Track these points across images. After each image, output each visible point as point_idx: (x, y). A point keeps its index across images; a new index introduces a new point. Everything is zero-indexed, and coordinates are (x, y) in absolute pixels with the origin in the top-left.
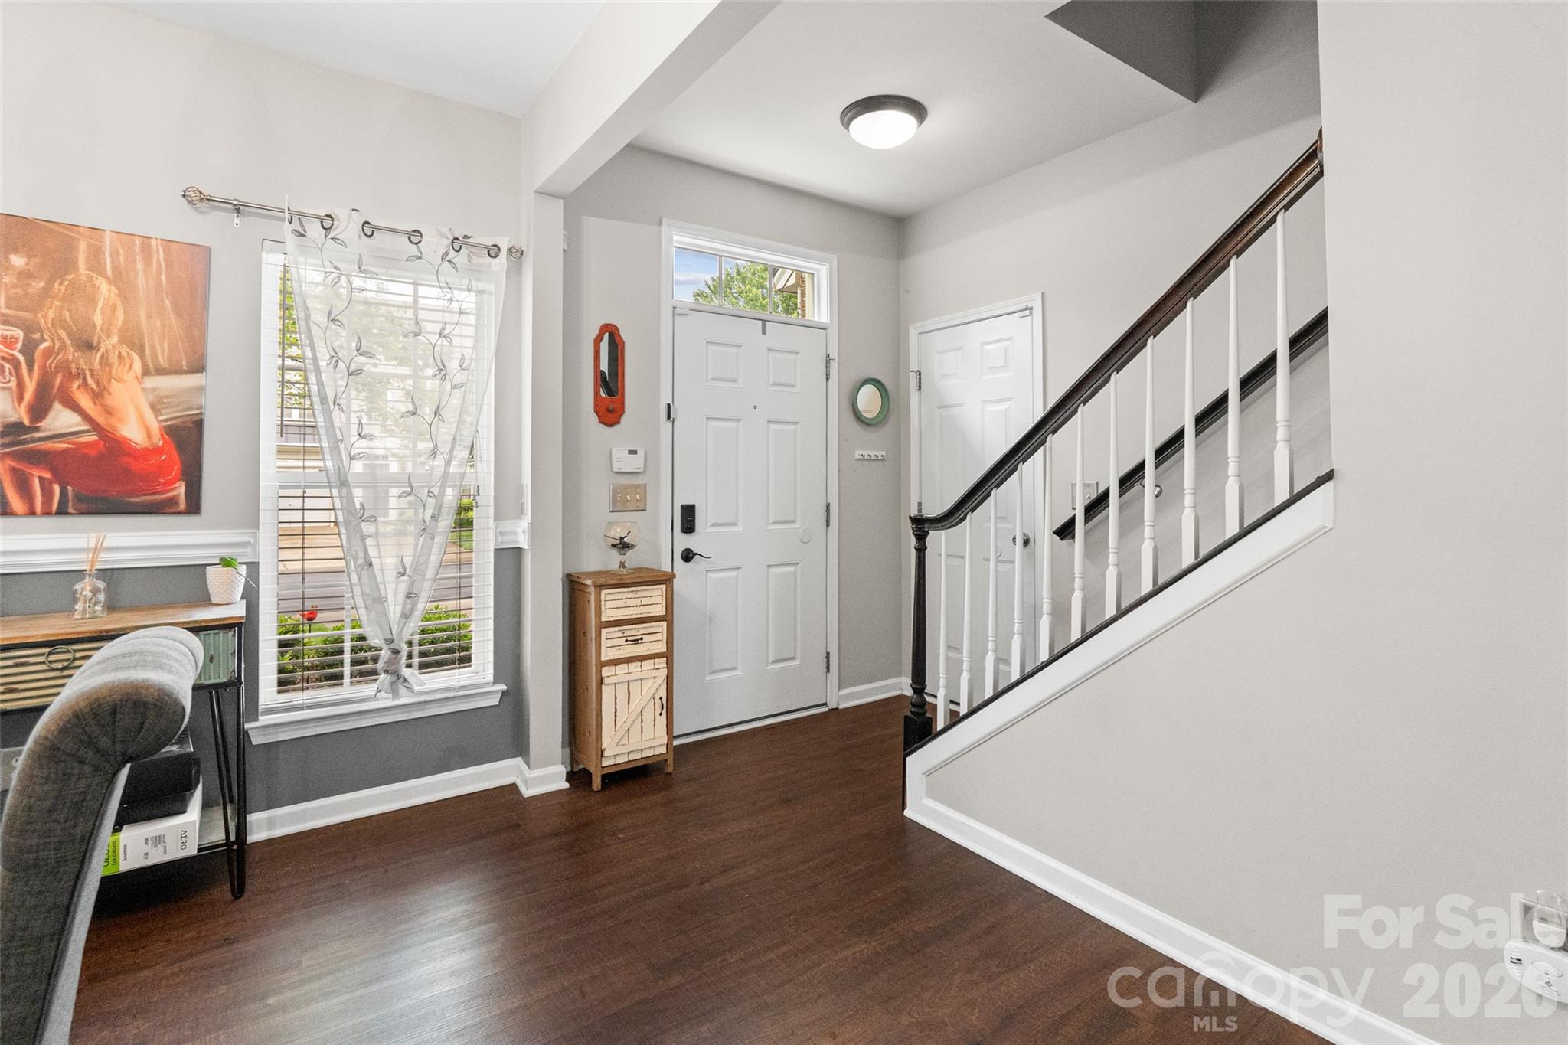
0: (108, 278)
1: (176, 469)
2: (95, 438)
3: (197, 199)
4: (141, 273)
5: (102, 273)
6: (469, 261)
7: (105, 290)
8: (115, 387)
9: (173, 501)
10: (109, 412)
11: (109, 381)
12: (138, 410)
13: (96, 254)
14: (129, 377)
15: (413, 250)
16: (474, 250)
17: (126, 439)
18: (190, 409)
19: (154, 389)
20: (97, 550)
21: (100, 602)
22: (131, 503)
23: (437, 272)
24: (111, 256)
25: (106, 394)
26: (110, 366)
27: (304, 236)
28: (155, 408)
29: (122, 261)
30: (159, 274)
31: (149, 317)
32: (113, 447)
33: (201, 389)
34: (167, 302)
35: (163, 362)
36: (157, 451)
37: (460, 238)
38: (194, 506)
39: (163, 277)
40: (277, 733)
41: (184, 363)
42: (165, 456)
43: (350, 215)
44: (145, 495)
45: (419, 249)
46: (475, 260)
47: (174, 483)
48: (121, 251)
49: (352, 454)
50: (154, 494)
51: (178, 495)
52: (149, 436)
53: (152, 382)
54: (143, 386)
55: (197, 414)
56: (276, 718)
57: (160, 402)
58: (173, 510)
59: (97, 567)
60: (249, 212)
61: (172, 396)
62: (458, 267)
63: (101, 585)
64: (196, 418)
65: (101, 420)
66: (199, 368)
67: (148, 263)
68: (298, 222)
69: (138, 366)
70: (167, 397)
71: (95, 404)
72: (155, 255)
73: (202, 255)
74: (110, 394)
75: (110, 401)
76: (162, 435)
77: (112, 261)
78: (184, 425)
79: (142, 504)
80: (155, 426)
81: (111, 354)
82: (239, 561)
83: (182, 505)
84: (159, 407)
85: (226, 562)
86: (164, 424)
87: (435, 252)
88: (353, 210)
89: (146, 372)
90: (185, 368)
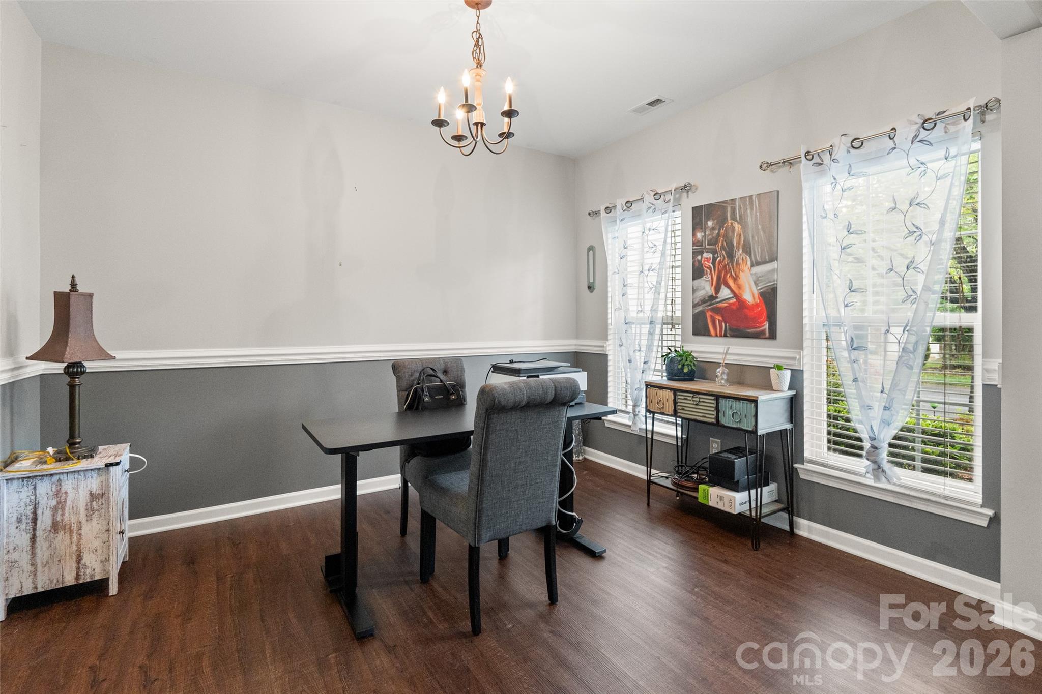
0: (738, 222)
1: (765, 314)
2: (735, 300)
3: (766, 166)
4: (749, 214)
5: (736, 219)
6: (946, 132)
7: (737, 227)
8: (741, 275)
9: (763, 332)
10: (739, 287)
11: (739, 272)
12: (750, 285)
13: (733, 212)
14: (746, 269)
15: (891, 144)
16: (950, 120)
17: (745, 300)
18: (770, 282)
19: (755, 273)
21: (724, 379)
22: (749, 333)
23: (908, 155)
24: (739, 209)
25: (738, 278)
26: (739, 264)
27: (821, 164)
28: (756, 284)
29: (742, 212)
30: (756, 212)
31: (753, 237)
32: (741, 304)
33: (776, 272)
34: (760, 227)
35: (759, 259)
36: (757, 305)
37: (934, 118)
38: (773, 336)
39: (758, 214)
40: (813, 476)
41: (767, 258)
42: (760, 308)
43: (841, 139)
44: (753, 328)
45: (894, 142)
46: (952, 129)
47: (764, 322)
48: (742, 206)
49: (845, 304)
50: (756, 328)
51: (765, 329)
52: (754, 298)
53: (756, 269)
54: (752, 272)
55: (772, 285)
56: (814, 467)
57: (758, 280)
58: (764, 337)
59: (726, 362)
60: (796, 161)
61: (762, 276)
62: (932, 142)
63: (726, 370)
64: (772, 287)
65: (736, 291)
66: (774, 258)
67: (752, 209)
68: (818, 157)
69: (749, 263)
70: (760, 277)
71: (735, 284)
72: (754, 204)
73: (775, 195)
74: (739, 278)
75: (740, 281)
76: (759, 297)
77: (739, 213)
78: (767, 291)
79: (752, 333)
80: (756, 292)
81: (740, 259)
82: (784, 367)
83: (767, 334)
84: (757, 282)
85: (779, 367)
86: (759, 291)
87: (906, 139)
88: (842, 136)
89: (752, 266)
90: (767, 260)
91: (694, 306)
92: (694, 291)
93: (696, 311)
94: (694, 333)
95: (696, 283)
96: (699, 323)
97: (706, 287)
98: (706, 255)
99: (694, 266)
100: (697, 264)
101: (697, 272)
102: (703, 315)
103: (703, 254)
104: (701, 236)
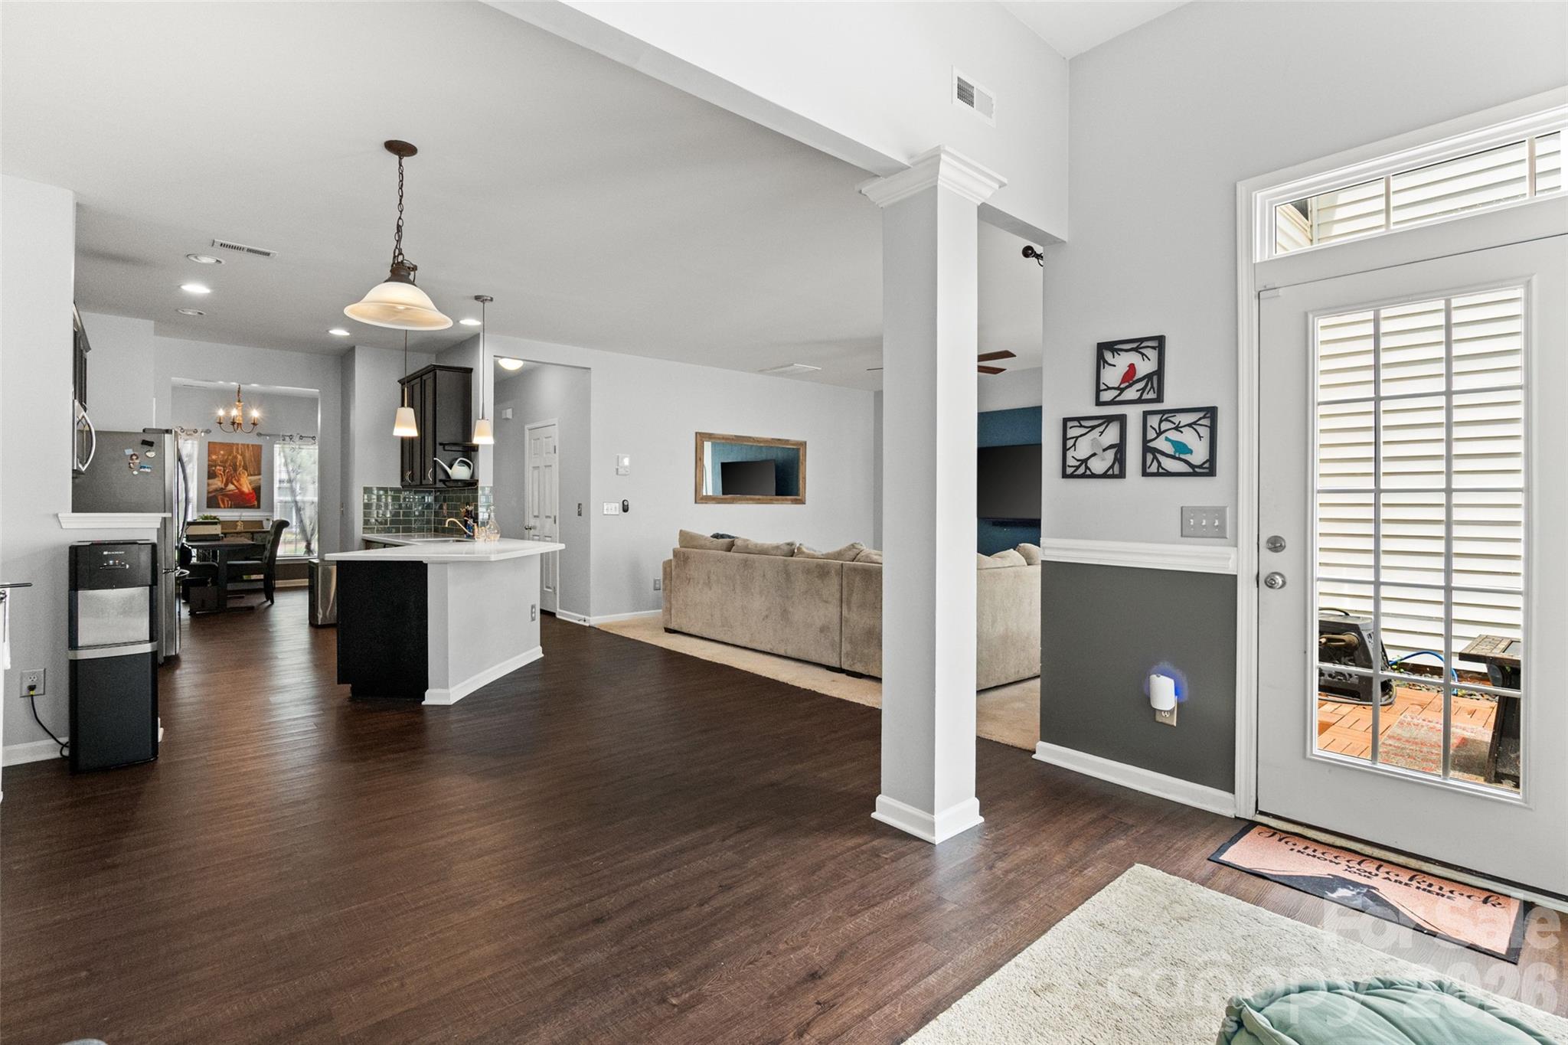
0: (240, 454)
1: (255, 498)
2: (238, 491)
5: (238, 453)
7: (239, 457)
8: (242, 479)
9: (254, 505)
10: (241, 485)
11: (240, 478)
12: (247, 484)
13: (237, 449)
14: (244, 477)
17: (245, 491)
20: (240, 516)
22: (247, 506)
25: (239, 481)
26: (241, 474)
27: (284, 440)
28: (250, 484)
32: (242, 493)
33: (260, 479)
35: (252, 473)
36: (250, 493)
42: (252, 495)
43: (296, 434)
44: (249, 504)
47: (255, 501)
50: (251, 503)
51: (256, 504)
52: (249, 490)
53: (250, 478)
54: (247, 478)
58: (254, 507)
60: (269, 435)
65: (239, 487)
66: (259, 474)
68: (282, 437)
69: (246, 474)
71: (238, 483)
73: (260, 447)
75: (241, 482)
76: (252, 490)
79: (249, 506)
80: (250, 488)
81: (240, 471)
83: (257, 506)
86: (252, 487)
89: (248, 475)
91: (209, 492)
92: (208, 485)
93: (210, 495)
94: (208, 507)
95: (211, 481)
96: (212, 502)
97: (218, 483)
98: (218, 467)
99: (209, 472)
100: (211, 471)
101: (211, 475)
102: (215, 497)
103: (215, 466)
104: (214, 457)
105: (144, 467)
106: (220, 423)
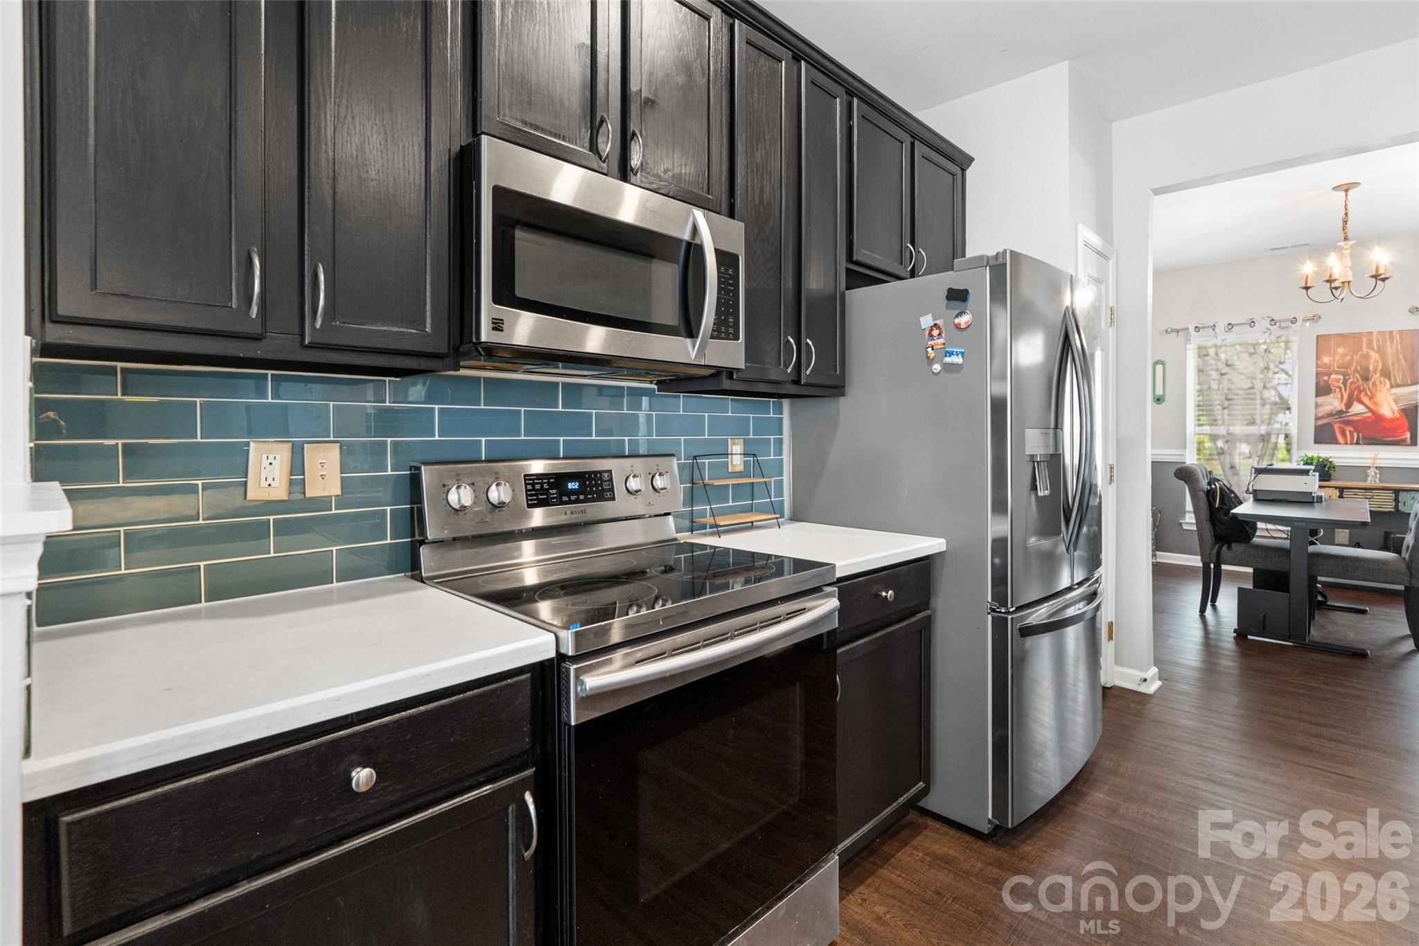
0: (1376, 351)
1: (1406, 426)
2: (1370, 414)
3: (1415, 310)
4: (1388, 346)
5: (1371, 349)
7: (1374, 356)
8: (1379, 394)
9: (1404, 440)
10: (1376, 404)
11: (1376, 392)
12: (1389, 402)
13: (1370, 342)
14: (1384, 390)
17: (1383, 414)
18: (1412, 401)
20: (1375, 459)
22: (1387, 441)
24: (1376, 341)
25: (1374, 397)
26: (1376, 386)
28: (1396, 402)
29: (1381, 343)
31: (1393, 364)
32: (1379, 419)
34: (1401, 357)
35: (1400, 382)
36: (1397, 419)
39: (1399, 346)
41: (1409, 382)
42: (1400, 421)
44: (1392, 437)
47: (1405, 432)
48: (1380, 339)
50: (1395, 437)
51: (1406, 438)
52: (1393, 413)
53: (1397, 390)
54: (1391, 392)
55: (1415, 403)
58: (1404, 444)
61: (1404, 396)
65: (1372, 407)
67: (1392, 342)
69: (1388, 384)
71: (1370, 401)
72: (1395, 338)
74: (1376, 397)
75: (1377, 399)
76: (1398, 412)
79: (1390, 441)
80: (1396, 408)
81: (1377, 381)
83: (1408, 442)
86: (1399, 407)
89: (1392, 387)
91: (1317, 419)
92: (1317, 406)
93: (1320, 423)
94: (1316, 442)
95: (1321, 399)
96: (1324, 435)
97: (1333, 403)
98: (1333, 376)
99: (1317, 384)
100: (1322, 383)
101: (1323, 390)
102: (1329, 426)
103: (1329, 374)
104: (1326, 360)
105: (951, 354)
106: (1307, 288)
